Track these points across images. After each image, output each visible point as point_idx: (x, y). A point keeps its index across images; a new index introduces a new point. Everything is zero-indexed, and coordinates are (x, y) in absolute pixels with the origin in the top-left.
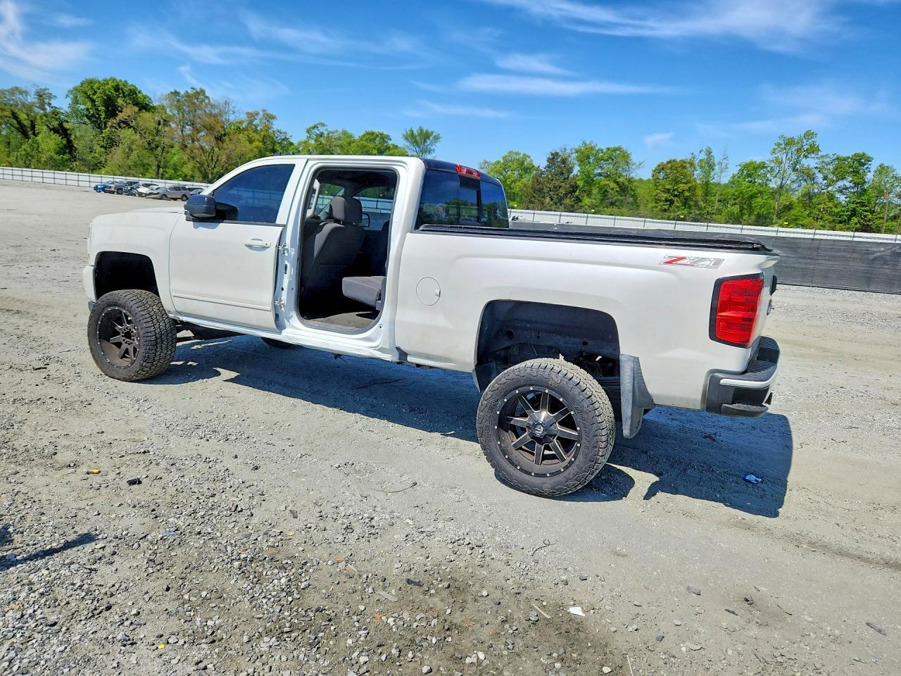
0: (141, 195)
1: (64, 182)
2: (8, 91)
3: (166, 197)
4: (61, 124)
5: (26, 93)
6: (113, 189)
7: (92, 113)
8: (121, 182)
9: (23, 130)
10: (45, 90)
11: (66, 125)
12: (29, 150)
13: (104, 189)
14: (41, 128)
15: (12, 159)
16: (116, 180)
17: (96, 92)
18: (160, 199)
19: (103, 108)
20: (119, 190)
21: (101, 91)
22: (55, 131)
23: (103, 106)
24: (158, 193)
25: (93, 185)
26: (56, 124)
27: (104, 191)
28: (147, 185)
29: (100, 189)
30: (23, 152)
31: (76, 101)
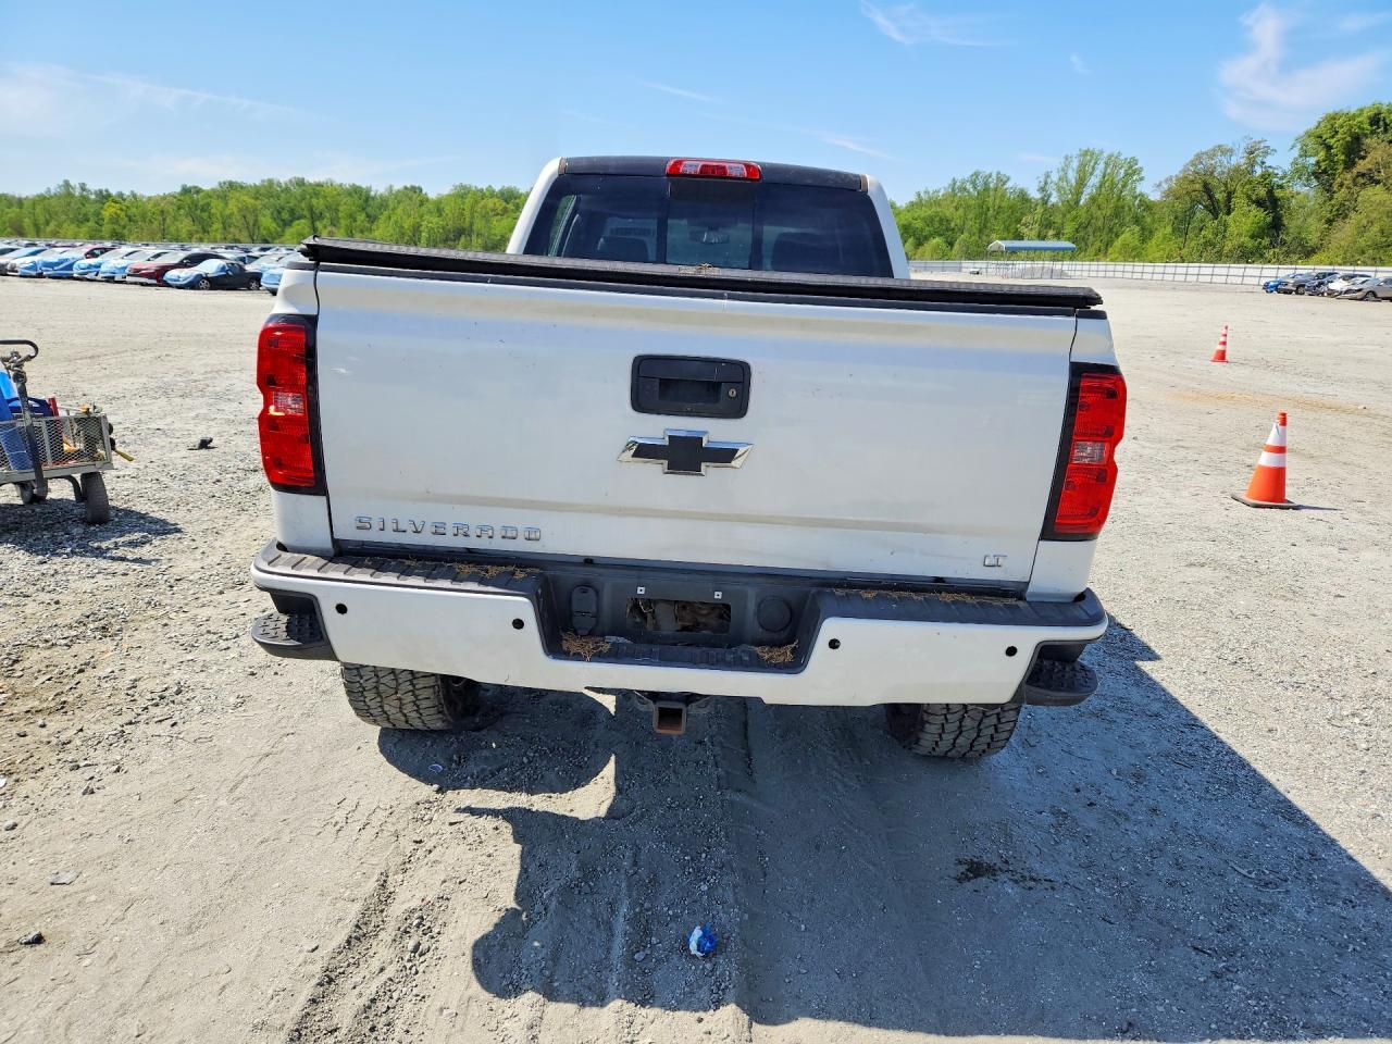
0: (1331, 294)
1: (1239, 280)
2: (1206, 153)
3: (1375, 296)
4: (1270, 192)
5: (1230, 152)
6: (1289, 287)
7: (1323, 168)
8: (1309, 275)
9: (1214, 208)
10: (1259, 142)
11: (1278, 193)
12: (1210, 236)
13: (1278, 288)
14: (1239, 201)
15: (1185, 252)
16: (1298, 272)
17: (1337, 132)
18: (1361, 300)
19: (1343, 157)
20: (1300, 288)
21: (1345, 129)
22: (1259, 203)
23: (1343, 153)
24: (1360, 290)
25: (1263, 281)
26: (1262, 192)
27: (1277, 290)
28: (1347, 278)
29: (1272, 287)
30: (1202, 241)
31: (1304, 154)
